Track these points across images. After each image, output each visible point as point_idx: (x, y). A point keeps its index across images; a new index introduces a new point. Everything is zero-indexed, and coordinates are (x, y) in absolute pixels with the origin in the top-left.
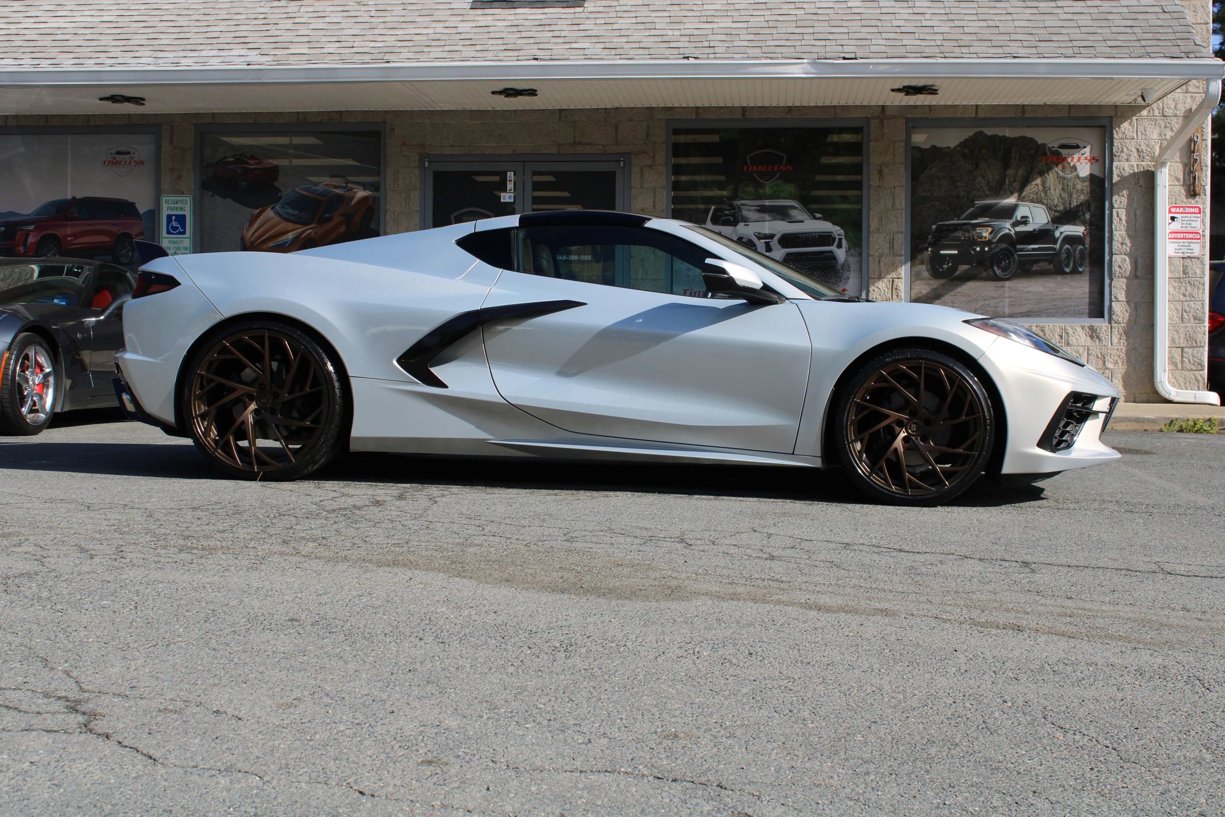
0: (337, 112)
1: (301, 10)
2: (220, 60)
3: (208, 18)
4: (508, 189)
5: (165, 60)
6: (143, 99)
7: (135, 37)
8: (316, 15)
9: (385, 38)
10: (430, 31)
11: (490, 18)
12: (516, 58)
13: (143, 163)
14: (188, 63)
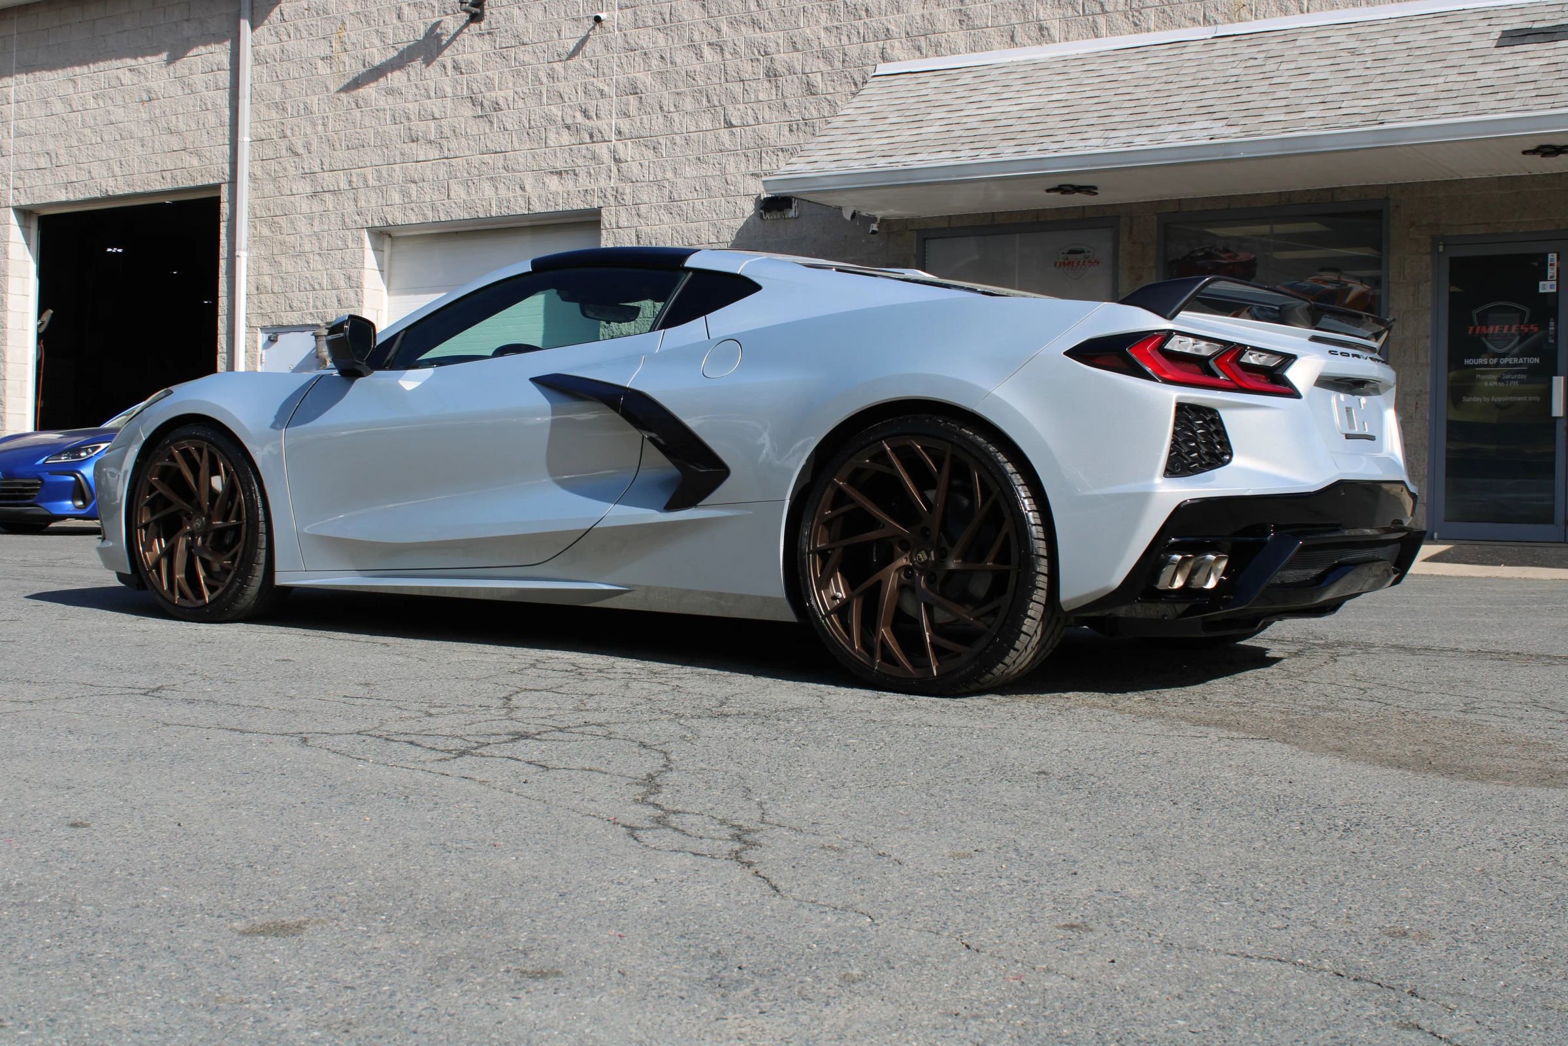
0: (1328, 189)
1: (1281, 68)
2: (1179, 135)
3: (1171, 86)
4: (1549, 275)
5: (1115, 141)
6: (1095, 188)
7: (1085, 116)
8: (1298, 72)
9: (1381, 94)
10: (1440, 80)
11: (1521, 57)
12: (1550, 106)
13: (1098, 263)
14: (1143, 142)
